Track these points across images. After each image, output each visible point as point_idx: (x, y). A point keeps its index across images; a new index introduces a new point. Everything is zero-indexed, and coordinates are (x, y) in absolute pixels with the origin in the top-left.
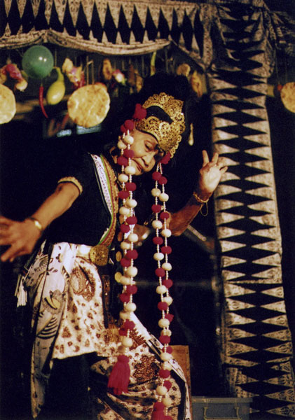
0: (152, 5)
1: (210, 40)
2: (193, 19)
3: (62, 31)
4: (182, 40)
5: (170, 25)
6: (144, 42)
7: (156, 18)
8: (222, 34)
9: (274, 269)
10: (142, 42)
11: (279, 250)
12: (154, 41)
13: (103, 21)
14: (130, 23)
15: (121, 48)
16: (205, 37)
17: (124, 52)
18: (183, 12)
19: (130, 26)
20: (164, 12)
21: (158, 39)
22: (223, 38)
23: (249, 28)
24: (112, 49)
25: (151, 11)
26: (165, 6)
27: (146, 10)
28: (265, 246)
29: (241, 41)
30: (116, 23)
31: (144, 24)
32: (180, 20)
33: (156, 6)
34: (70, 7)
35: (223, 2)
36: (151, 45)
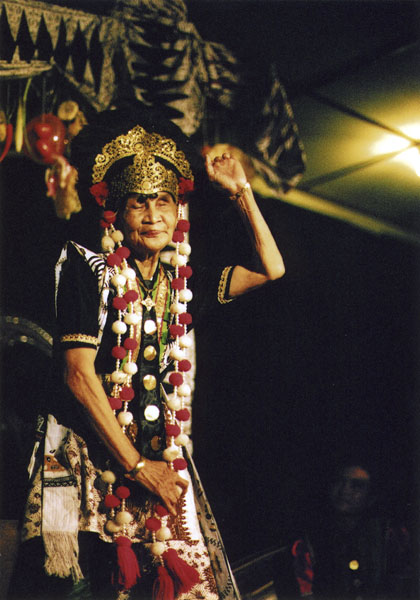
0: (31, 10)
1: (111, 71)
2: (89, 37)
4: (70, 66)
5: (55, 42)
6: (13, 62)
7: (34, 29)
8: (129, 65)
10: (9, 62)
12: (29, 62)
16: (105, 65)
18: (75, 26)
20: (47, 21)
21: (34, 59)
22: (132, 71)
23: (169, 62)
25: (29, 17)
26: (49, 13)
27: (20, 15)
29: (156, 78)
31: (15, 36)
32: (70, 37)
33: (36, 11)
35: (134, 19)
36: (24, 68)
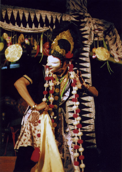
0: (43, 13)
2: (59, 19)
3: (4, 22)
5: (50, 22)
6: (38, 28)
7: (44, 18)
9: (91, 125)
10: (37, 28)
11: (93, 117)
12: (43, 28)
13: (21, 18)
14: (33, 20)
15: (29, 30)
17: (30, 31)
18: (55, 17)
19: (33, 21)
20: (47, 16)
24: (25, 30)
25: (42, 15)
26: (48, 14)
27: (40, 15)
28: (88, 115)
30: (27, 20)
31: (39, 21)
32: (54, 20)
34: (8, 12)
35: (72, 13)
36: (42, 29)
